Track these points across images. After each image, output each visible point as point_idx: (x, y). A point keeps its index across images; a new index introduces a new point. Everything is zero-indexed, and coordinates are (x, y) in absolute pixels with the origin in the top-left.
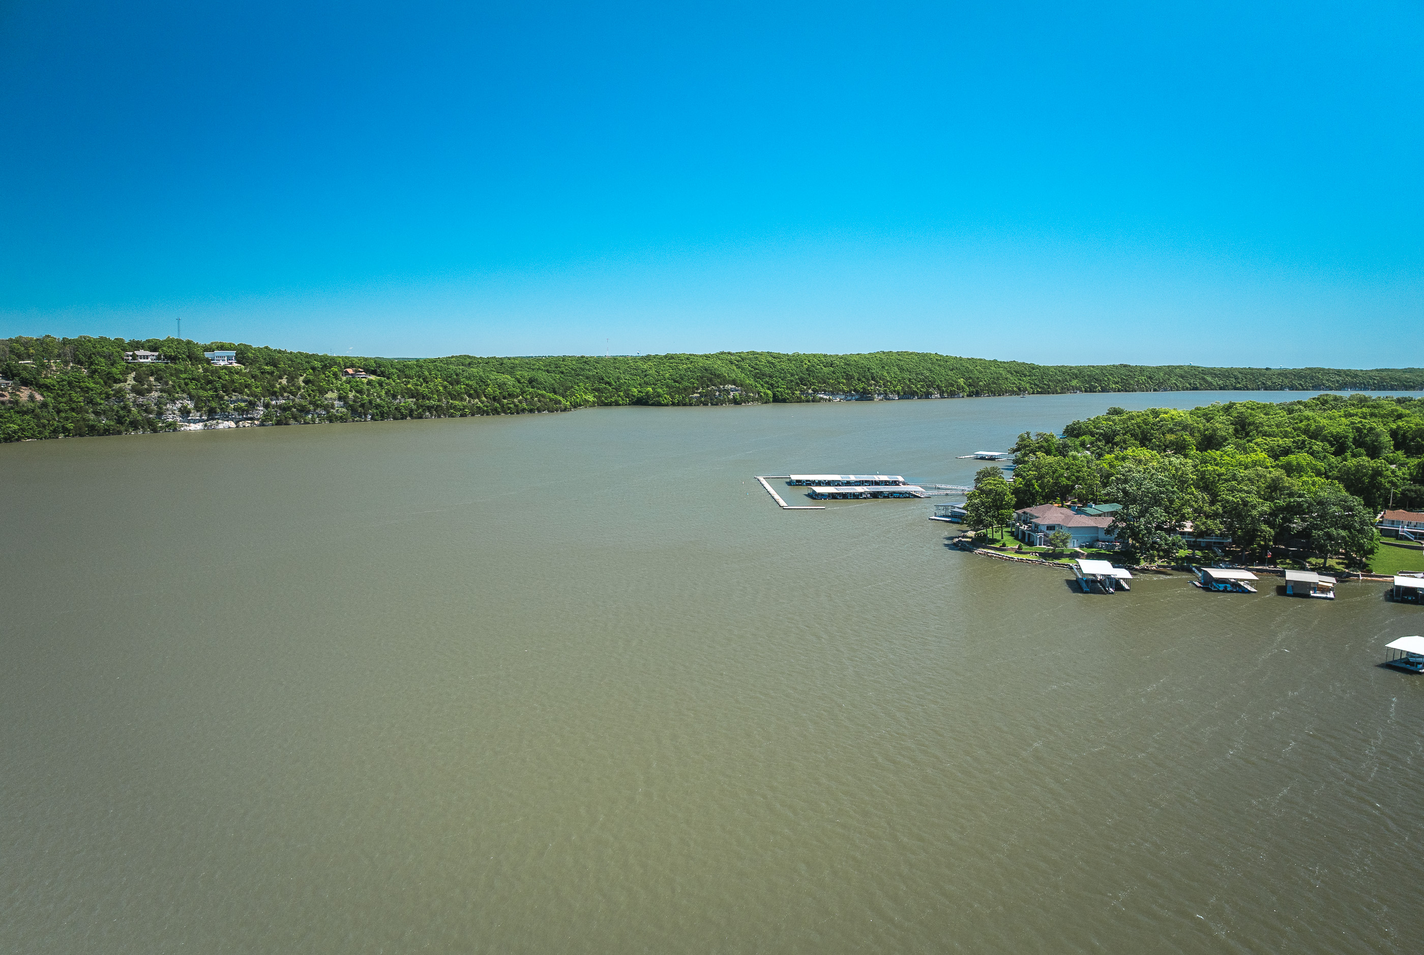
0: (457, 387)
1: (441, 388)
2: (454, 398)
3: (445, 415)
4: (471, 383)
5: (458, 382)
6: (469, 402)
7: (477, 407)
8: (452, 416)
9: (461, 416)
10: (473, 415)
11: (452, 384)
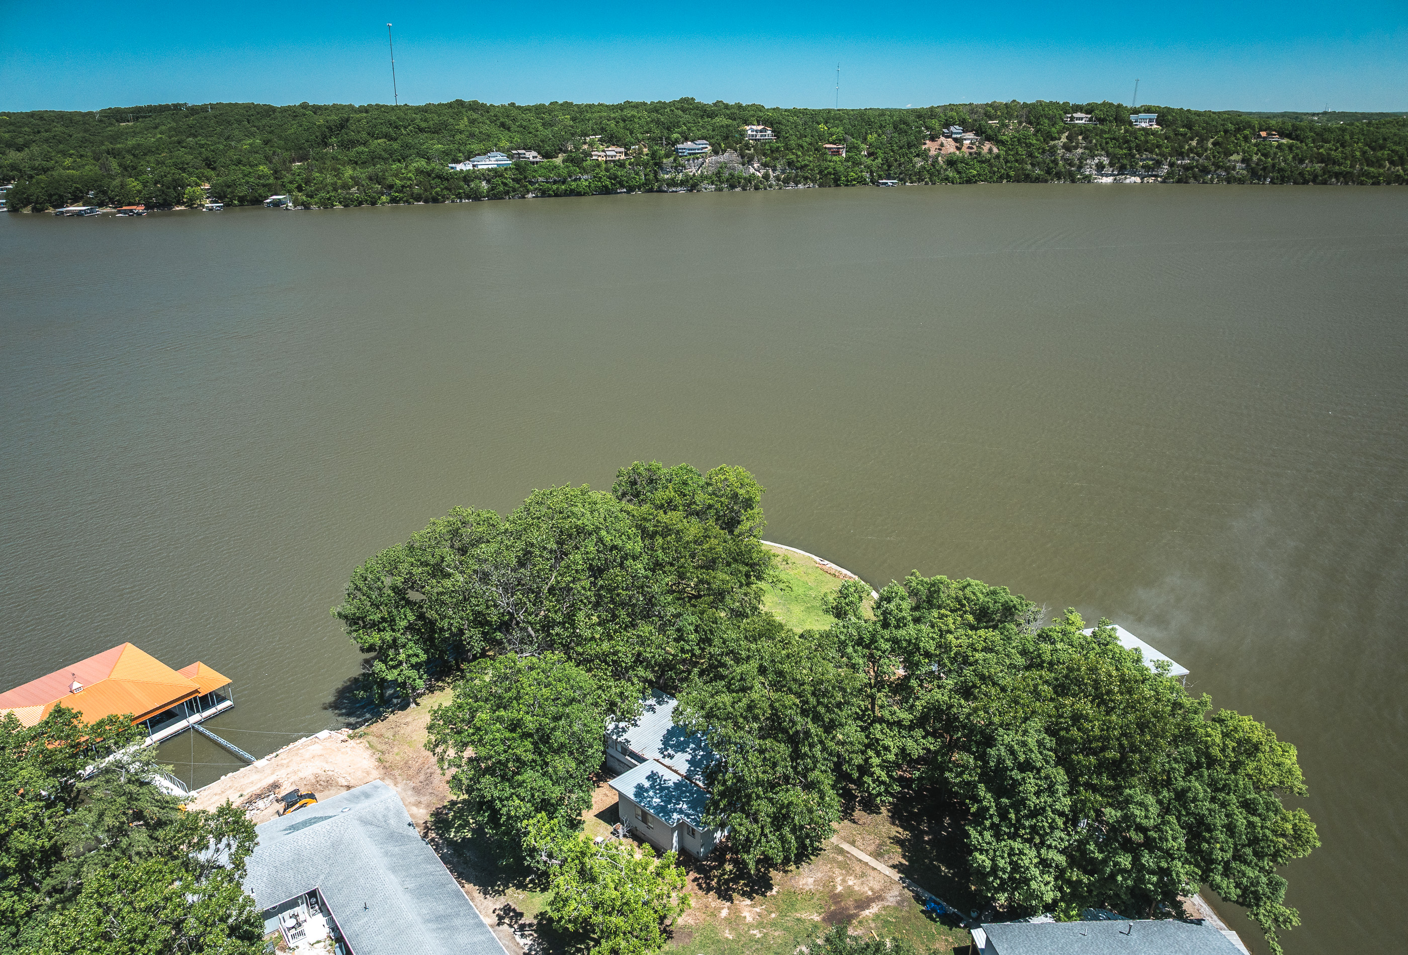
0: (1379, 154)
1: (1358, 154)
2: (1370, 163)
3: (1353, 182)
4: (1397, 148)
5: (1382, 148)
6: (1389, 169)
7: (1396, 175)
8: (1362, 183)
9: (1373, 184)
10: (1389, 183)
11: (1373, 149)
